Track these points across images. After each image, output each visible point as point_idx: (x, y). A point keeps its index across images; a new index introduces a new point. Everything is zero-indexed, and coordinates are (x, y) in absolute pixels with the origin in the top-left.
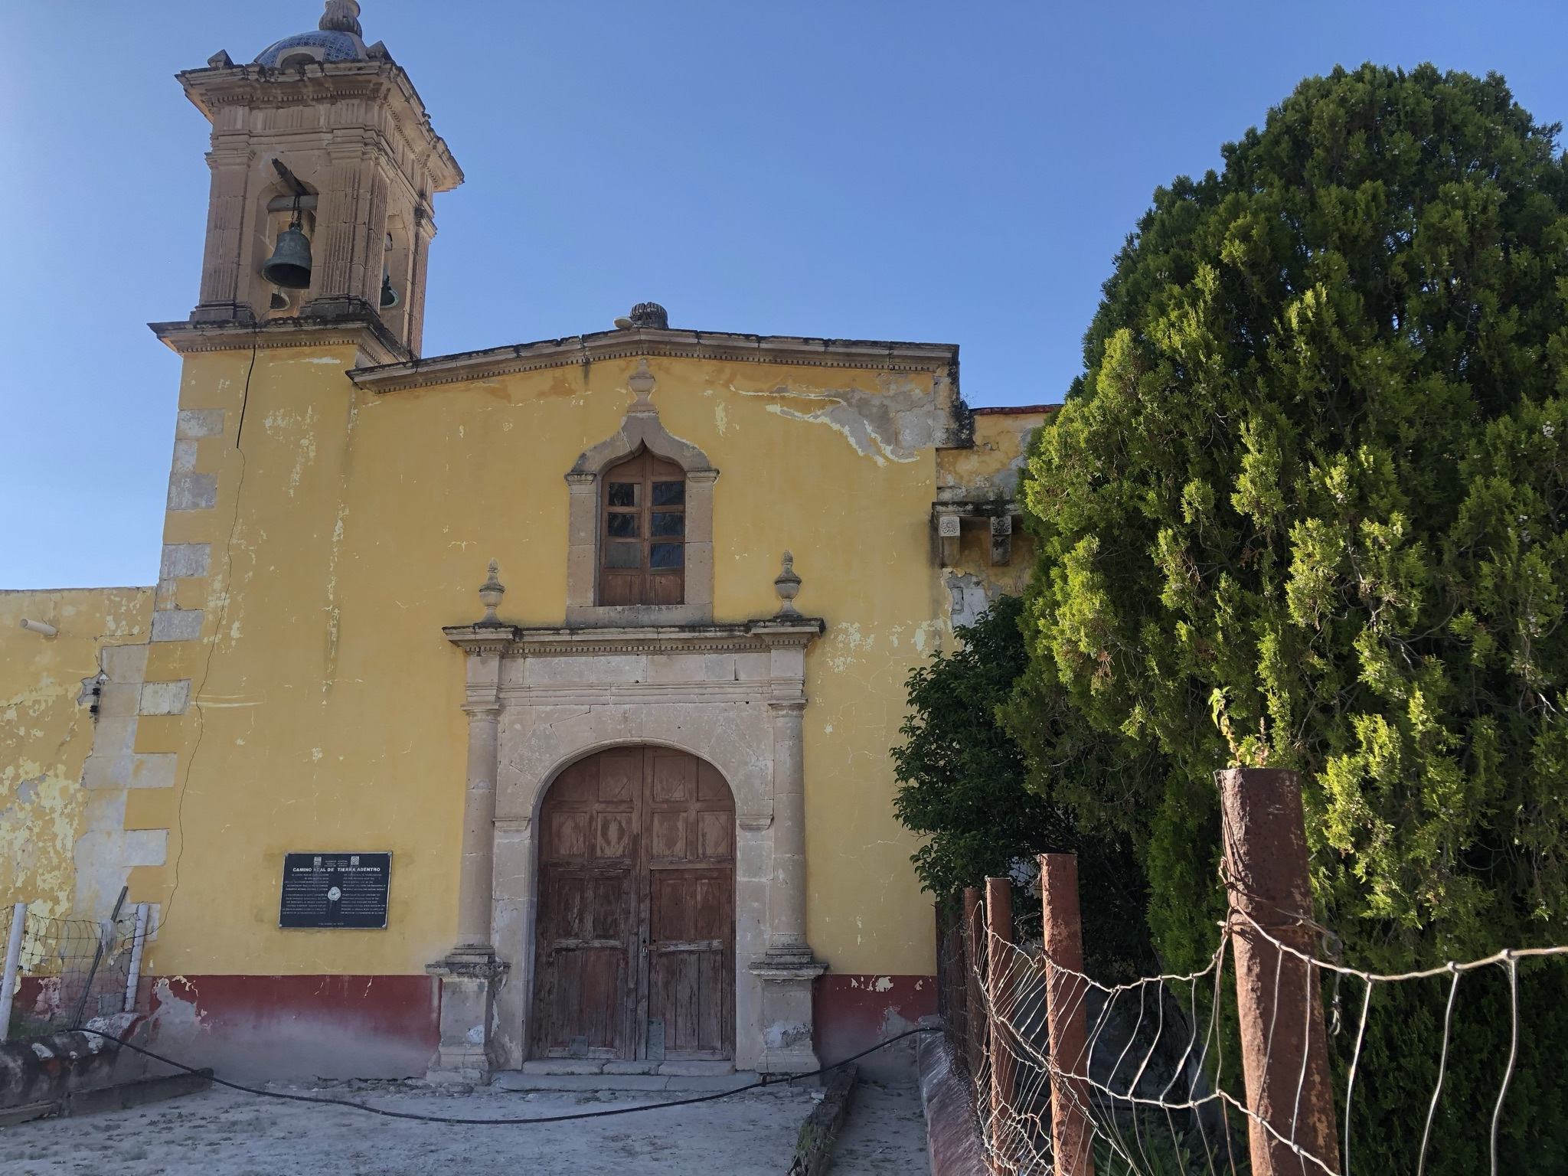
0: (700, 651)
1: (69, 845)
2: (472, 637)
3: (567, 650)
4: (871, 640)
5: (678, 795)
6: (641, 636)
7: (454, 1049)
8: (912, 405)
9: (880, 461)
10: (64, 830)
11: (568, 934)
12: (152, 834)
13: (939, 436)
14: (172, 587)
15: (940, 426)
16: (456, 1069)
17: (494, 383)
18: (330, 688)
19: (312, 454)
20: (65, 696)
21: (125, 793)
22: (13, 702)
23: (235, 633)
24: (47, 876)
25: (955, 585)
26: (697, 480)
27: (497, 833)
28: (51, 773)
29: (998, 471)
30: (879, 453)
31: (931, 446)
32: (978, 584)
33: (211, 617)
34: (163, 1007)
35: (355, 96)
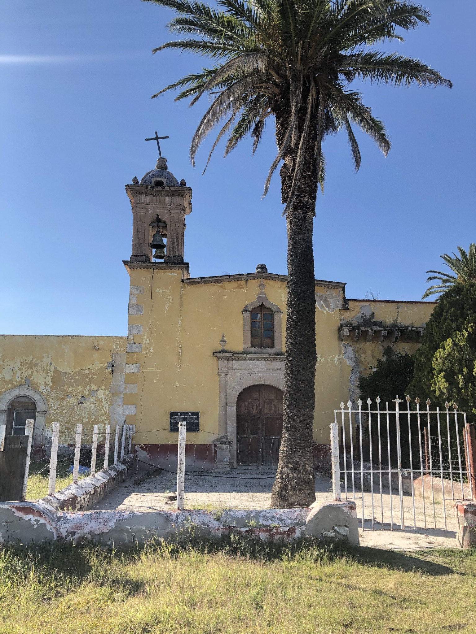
0: (279, 361)
1: (107, 408)
2: (221, 355)
3: (244, 359)
4: (323, 360)
5: (272, 398)
6: (265, 356)
7: (221, 463)
8: (333, 297)
9: (325, 312)
10: (106, 404)
11: (244, 434)
12: (131, 406)
13: (340, 306)
14: (132, 337)
15: (340, 304)
16: (223, 468)
17: (221, 284)
18: (180, 367)
19: (171, 301)
20: (103, 367)
21: (123, 394)
22: (87, 368)
23: (152, 351)
24: (102, 417)
25: (345, 346)
26: (277, 314)
27: (227, 407)
28: (100, 388)
29: (355, 316)
30: (325, 310)
31: (338, 309)
32: (350, 346)
33: (144, 346)
34: (137, 453)
35: (177, 196)
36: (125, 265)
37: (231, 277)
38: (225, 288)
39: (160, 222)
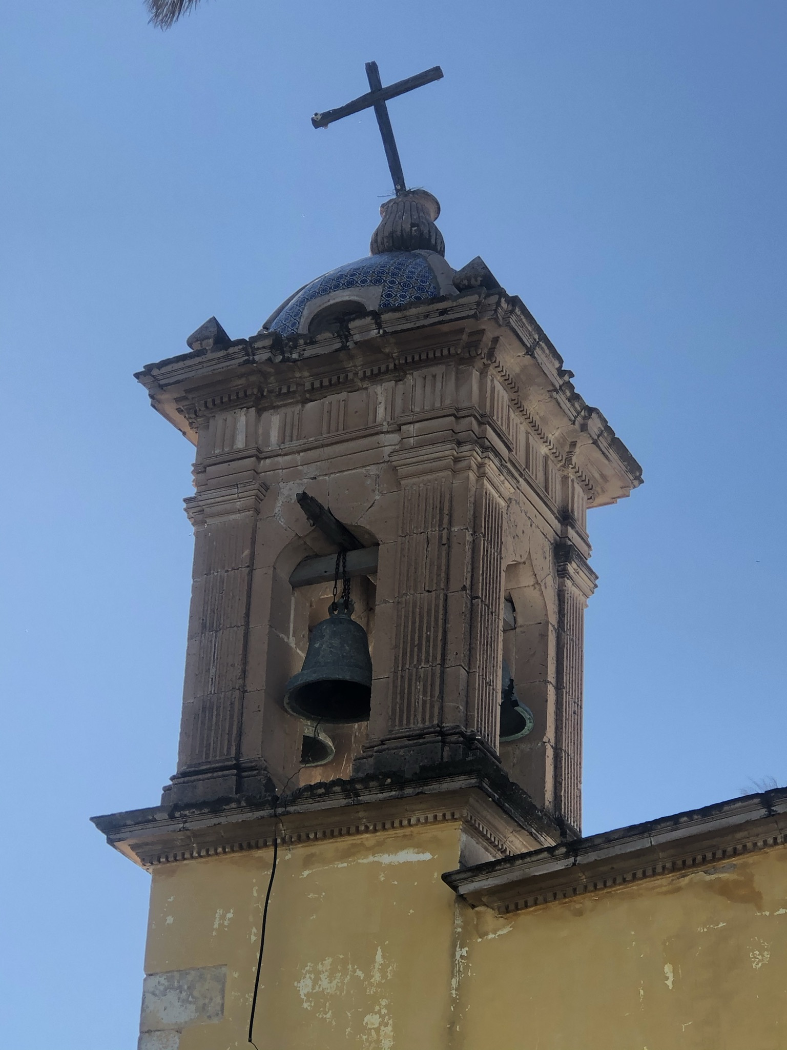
19: (387, 1044)
35: (436, 361)
36: (111, 842)
37: (779, 809)
38: (754, 898)
39: (355, 548)
